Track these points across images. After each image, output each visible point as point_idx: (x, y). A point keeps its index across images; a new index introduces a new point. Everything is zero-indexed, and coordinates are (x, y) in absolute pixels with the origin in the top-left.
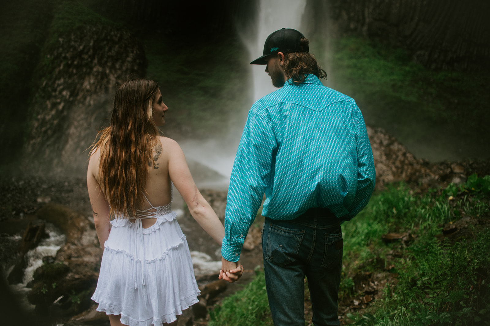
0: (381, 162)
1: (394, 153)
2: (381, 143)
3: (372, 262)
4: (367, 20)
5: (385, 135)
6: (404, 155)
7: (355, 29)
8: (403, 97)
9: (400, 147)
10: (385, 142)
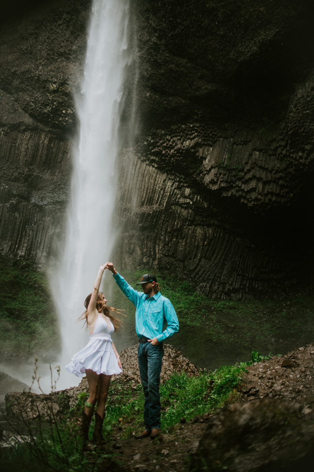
0: (170, 370)
1: (180, 363)
2: (169, 355)
3: (164, 401)
4: (158, 255)
5: (172, 349)
6: (188, 364)
7: (148, 263)
8: (188, 323)
9: (184, 358)
10: (173, 355)
